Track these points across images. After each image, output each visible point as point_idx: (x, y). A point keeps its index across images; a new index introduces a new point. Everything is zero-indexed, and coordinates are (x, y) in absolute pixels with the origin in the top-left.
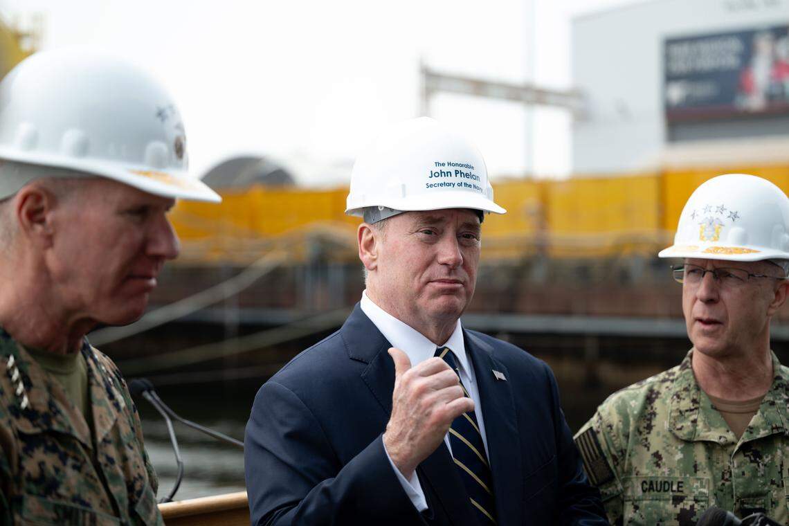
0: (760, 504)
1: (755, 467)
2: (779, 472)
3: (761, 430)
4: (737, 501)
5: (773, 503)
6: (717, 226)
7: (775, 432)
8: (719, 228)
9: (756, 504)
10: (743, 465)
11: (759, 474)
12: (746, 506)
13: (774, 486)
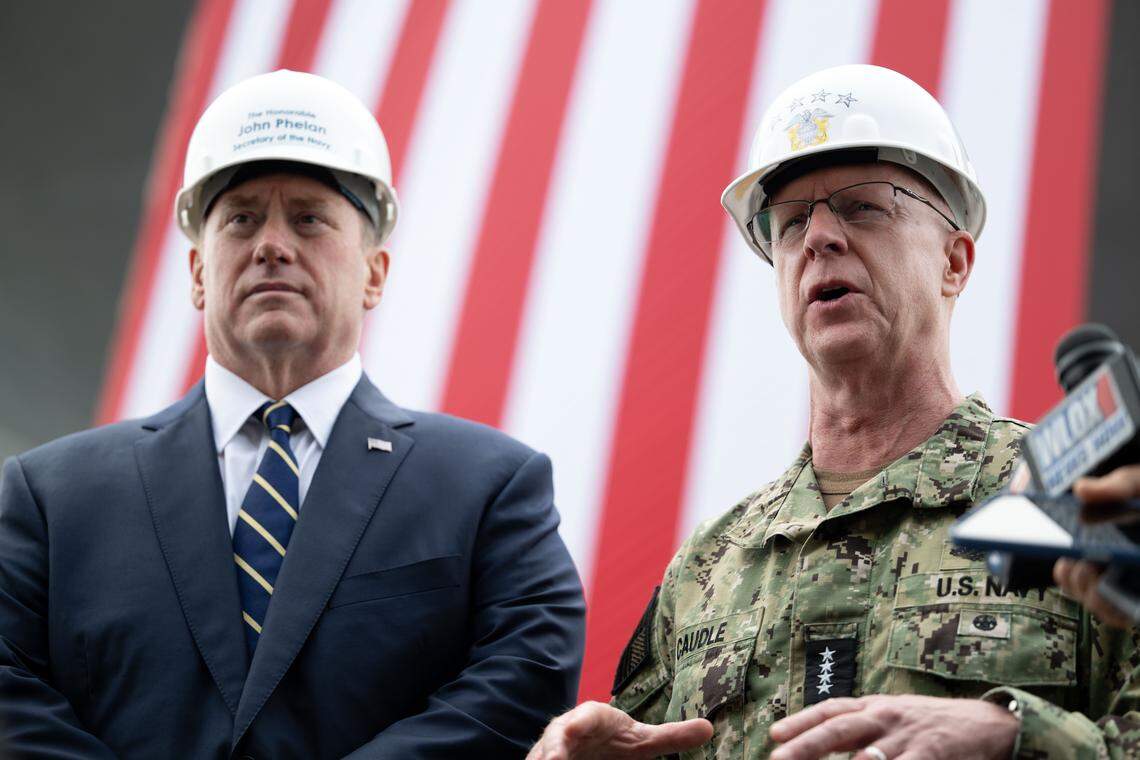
0: (849, 632)
1: (846, 565)
2: (893, 571)
3: (866, 498)
4: (797, 628)
5: (873, 627)
6: (819, 119)
7: (891, 498)
8: (824, 122)
9: (840, 632)
10: (821, 563)
11: (853, 578)
12: (815, 637)
13: (880, 597)
